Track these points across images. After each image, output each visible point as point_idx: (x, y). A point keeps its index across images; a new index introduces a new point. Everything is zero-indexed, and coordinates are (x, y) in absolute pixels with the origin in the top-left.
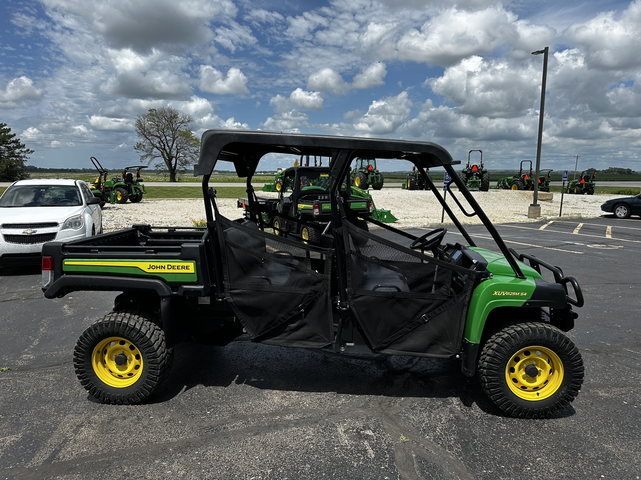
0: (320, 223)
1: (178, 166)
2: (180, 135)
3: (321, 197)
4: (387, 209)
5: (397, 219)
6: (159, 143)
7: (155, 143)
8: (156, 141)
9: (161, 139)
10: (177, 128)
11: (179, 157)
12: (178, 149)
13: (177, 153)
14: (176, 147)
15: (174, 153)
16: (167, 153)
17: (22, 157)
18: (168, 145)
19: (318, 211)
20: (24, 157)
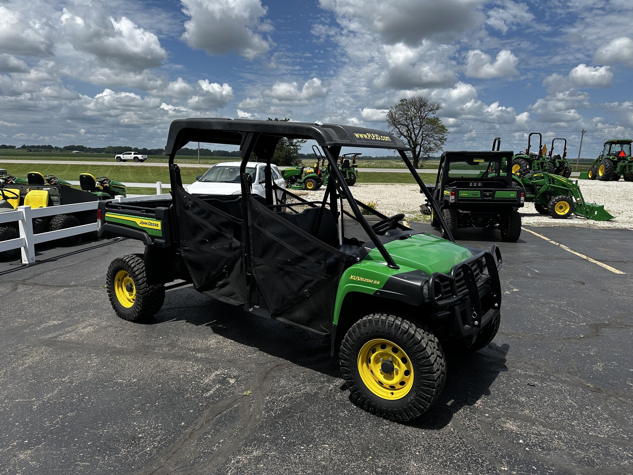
0: (461, 211)
1: (421, 153)
2: (427, 123)
3: (473, 184)
4: (599, 204)
5: (613, 217)
6: (407, 132)
7: (403, 132)
8: (404, 130)
9: (408, 128)
10: (426, 116)
11: (424, 144)
12: (423, 137)
13: (422, 140)
14: (422, 135)
15: (419, 141)
16: (413, 141)
17: (297, 146)
18: (414, 133)
19: (454, 198)
20: (299, 146)
